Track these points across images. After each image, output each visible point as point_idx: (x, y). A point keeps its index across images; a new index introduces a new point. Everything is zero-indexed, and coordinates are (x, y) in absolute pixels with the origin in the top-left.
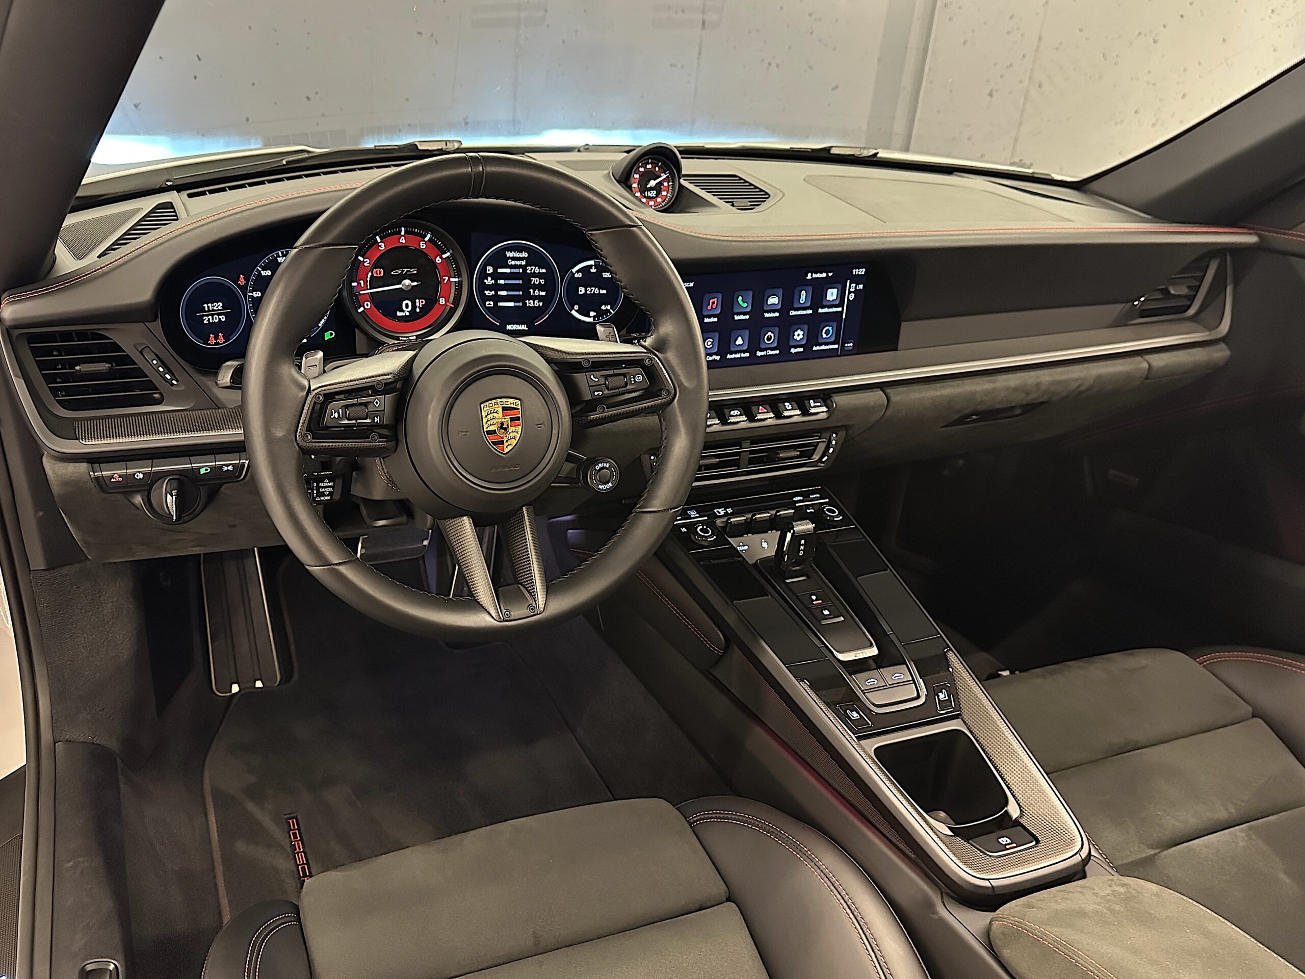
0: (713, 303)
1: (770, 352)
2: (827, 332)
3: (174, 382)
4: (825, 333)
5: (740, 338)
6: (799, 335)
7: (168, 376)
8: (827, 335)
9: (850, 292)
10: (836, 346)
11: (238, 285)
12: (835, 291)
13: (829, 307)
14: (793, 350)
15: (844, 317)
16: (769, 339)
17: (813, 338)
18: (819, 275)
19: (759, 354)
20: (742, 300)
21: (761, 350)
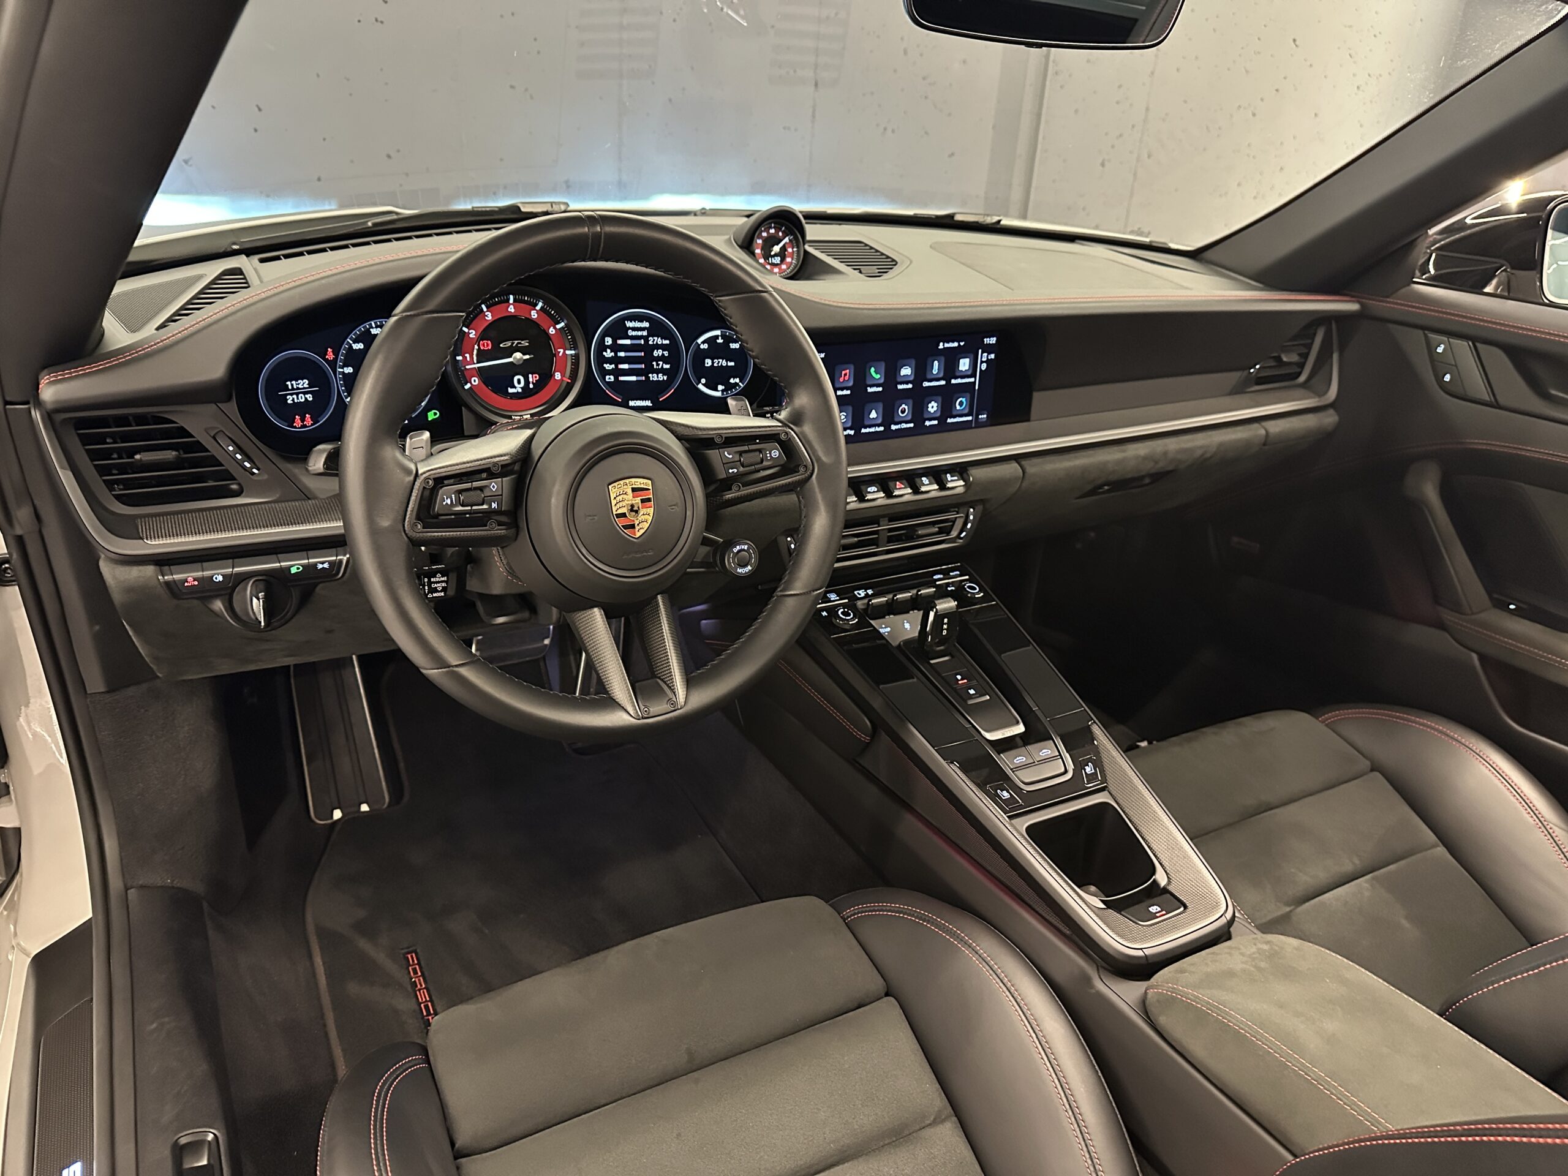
0: (845, 375)
1: (904, 426)
2: (961, 404)
3: (255, 471)
4: (959, 404)
5: (874, 411)
6: (933, 407)
7: (247, 465)
8: (961, 406)
9: (982, 362)
10: (970, 418)
11: (327, 360)
12: (967, 361)
13: (963, 377)
14: (927, 423)
15: (977, 388)
16: (903, 412)
17: (947, 410)
18: (951, 345)
19: (894, 427)
20: (875, 371)
21: (896, 424)
